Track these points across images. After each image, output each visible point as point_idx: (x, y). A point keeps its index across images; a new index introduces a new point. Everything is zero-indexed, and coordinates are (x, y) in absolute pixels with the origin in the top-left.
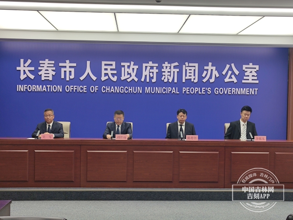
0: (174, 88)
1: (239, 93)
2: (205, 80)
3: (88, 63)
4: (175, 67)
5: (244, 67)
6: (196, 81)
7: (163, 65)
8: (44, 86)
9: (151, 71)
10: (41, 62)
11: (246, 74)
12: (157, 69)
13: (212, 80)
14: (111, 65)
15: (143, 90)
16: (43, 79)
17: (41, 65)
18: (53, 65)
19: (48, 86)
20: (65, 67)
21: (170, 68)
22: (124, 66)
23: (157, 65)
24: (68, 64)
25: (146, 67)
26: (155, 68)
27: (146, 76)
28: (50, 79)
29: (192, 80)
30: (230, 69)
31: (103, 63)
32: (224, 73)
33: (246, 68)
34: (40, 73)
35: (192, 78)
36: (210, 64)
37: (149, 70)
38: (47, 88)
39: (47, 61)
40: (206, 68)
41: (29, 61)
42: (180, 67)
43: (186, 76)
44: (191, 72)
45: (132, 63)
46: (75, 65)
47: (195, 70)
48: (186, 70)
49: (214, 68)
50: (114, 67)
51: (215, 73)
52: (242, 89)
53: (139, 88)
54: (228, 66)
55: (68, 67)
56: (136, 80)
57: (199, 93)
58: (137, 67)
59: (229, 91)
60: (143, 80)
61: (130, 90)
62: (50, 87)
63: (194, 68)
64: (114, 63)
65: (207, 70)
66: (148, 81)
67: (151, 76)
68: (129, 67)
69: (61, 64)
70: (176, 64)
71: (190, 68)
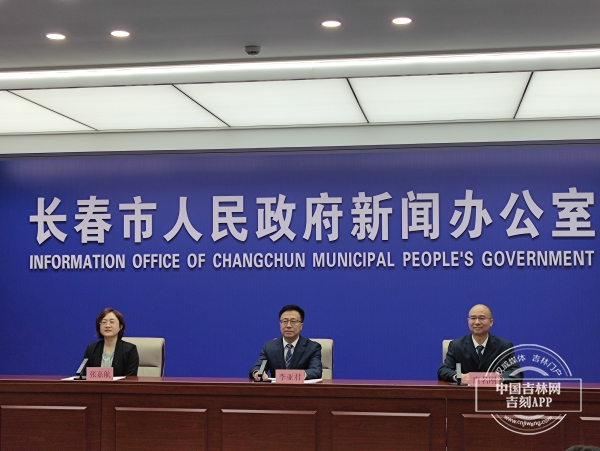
0: (381, 254)
1: (545, 264)
2: (456, 234)
3: (183, 201)
4: (382, 204)
5: (556, 197)
6: (435, 235)
7: (355, 200)
8: (88, 257)
9: (326, 214)
10: (80, 202)
11: (562, 215)
12: (339, 209)
13: (475, 233)
14: (234, 204)
15: (309, 260)
16: (85, 239)
17: (81, 210)
18: (105, 209)
19: (96, 256)
20: (132, 212)
21: (371, 207)
22: (263, 206)
23: (339, 200)
24: (138, 204)
25: (314, 206)
26: (335, 207)
27: (314, 227)
28: (101, 239)
29: (426, 234)
30: (521, 203)
31: (216, 200)
32: (504, 214)
33: (560, 200)
34: (77, 228)
35: (426, 228)
36: (469, 193)
37: (322, 214)
38: (93, 260)
39: (93, 200)
40: (458, 203)
41: (56, 202)
42: (394, 203)
43: (410, 224)
44: (422, 213)
45: (282, 198)
46: (153, 206)
47: (431, 209)
48: (410, 210)
49: (479, 203)
50: (240, 208)
51: (483, 215)
52: (551, 253)
53: (298, 255)
54: (514, 197)
55: (138, 212)
56: (291, 236)
57: (445, 264)
58: (293, 206)
59: (519, 258)
60: (307, 236)
61: (276, 260)
62: (99, 259)
63: (429, 205)
64: (240, 199)
65: (462, 209)
66: (319, 237)
67: (327, 225)
68: (274, 207)
69: (122, 207)
70: (386, 196)
71: (420, 205)
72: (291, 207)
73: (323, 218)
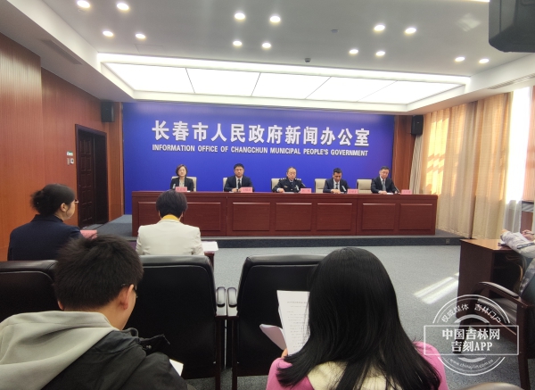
0: (296, 149)
1: (352, 155)
2: (323, 143)
3: (219, 125)
4: (297, 131)
6: (315, 143)
7: (287, 128)
8: (179, 146)
9: (276, 133)
10: (175, 124)
11: (358, 138)
12: (281, 132)
13: (329, 143)
14: (240, 127)
15: (269, 150)
16: (177, 139)
17: (175, 127)
18: (186, 127)
19: (182, 146)
20: (198, 129)
21: (293, 131)
22: (251, 129)
24: (200, 125)
25: (271, 130)
26: (279, 131)
27: (271, 138)
28: (184, 139)
29: (312, 143)
30: (345, 133)
31: (233, 125)
32: (339, 137)
33: (358, 132)
34: (174, 134)
35: (312, 140)
36: (328, 128)
37: (274, 133)
39: (181, 123)
41: (164, 123)
42: (301, 131)
43: (307, 139)
44: (311, 135)
45: (259, 126)
47: (314, 134)
48: (307, 133)
49: (331, 132)
50: (242, 130)
51: (332, 137)
53: (265, 148)
54: (343, 131)
55: (200, 129)
56: (262, 141)
57: (318, 154)
59: (343, 152)
60: (268, 141)
61: (256, 150)
62: (184, 147)
63: (314, 132)
64: (242, 126)
65: (325, 134)
66: (273, 142)
67: (276, 138)
68: (256, 130)
69: (194, 126)
70: (299, 128)
71: (311, 132)
72: (263, 130)
73: (275, 135)
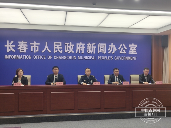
2: (109, 52)
3: (46, 43)
4: (94, 45)
6: (105, 53)
7: (88, 44)
14: (59, 44)
15: (77, 58)
17: (19, 44)
21: (91, 46)
22: (66, 45)
24: (35, 43)
25: (78, 45)
27: (78, 50)
29: (103, 52)
30: (123, 46)
31: (55, 43)
33: (130, 46)
34: (18, 49)
36: (112, 44)
37: (80, 47)
38: (23, 57)
40: (110, 46)
41: (12, 42)
42: (96, 45)
43: (100, 50)
44: (102, 48)
45: (71, 43)
46: (39, 44)
47: (104, 47)
48: (100, 47)
49: (114, 46)
50: (61, 45)
52: (128, 57)
54: (121, 45)
56: (73, 52)
57: (107, 59)
58: (73, 45)
59: (122, 58)
60: (77, 52)
61: (69, 58)
62: (25, 56)
63: (104, 46)
65: (111, 47)
66: (79, 53)
67: (81, 50)
68: (69, 45)
69: (31, 44)
71: (102, 46)
73: (80, 48)
